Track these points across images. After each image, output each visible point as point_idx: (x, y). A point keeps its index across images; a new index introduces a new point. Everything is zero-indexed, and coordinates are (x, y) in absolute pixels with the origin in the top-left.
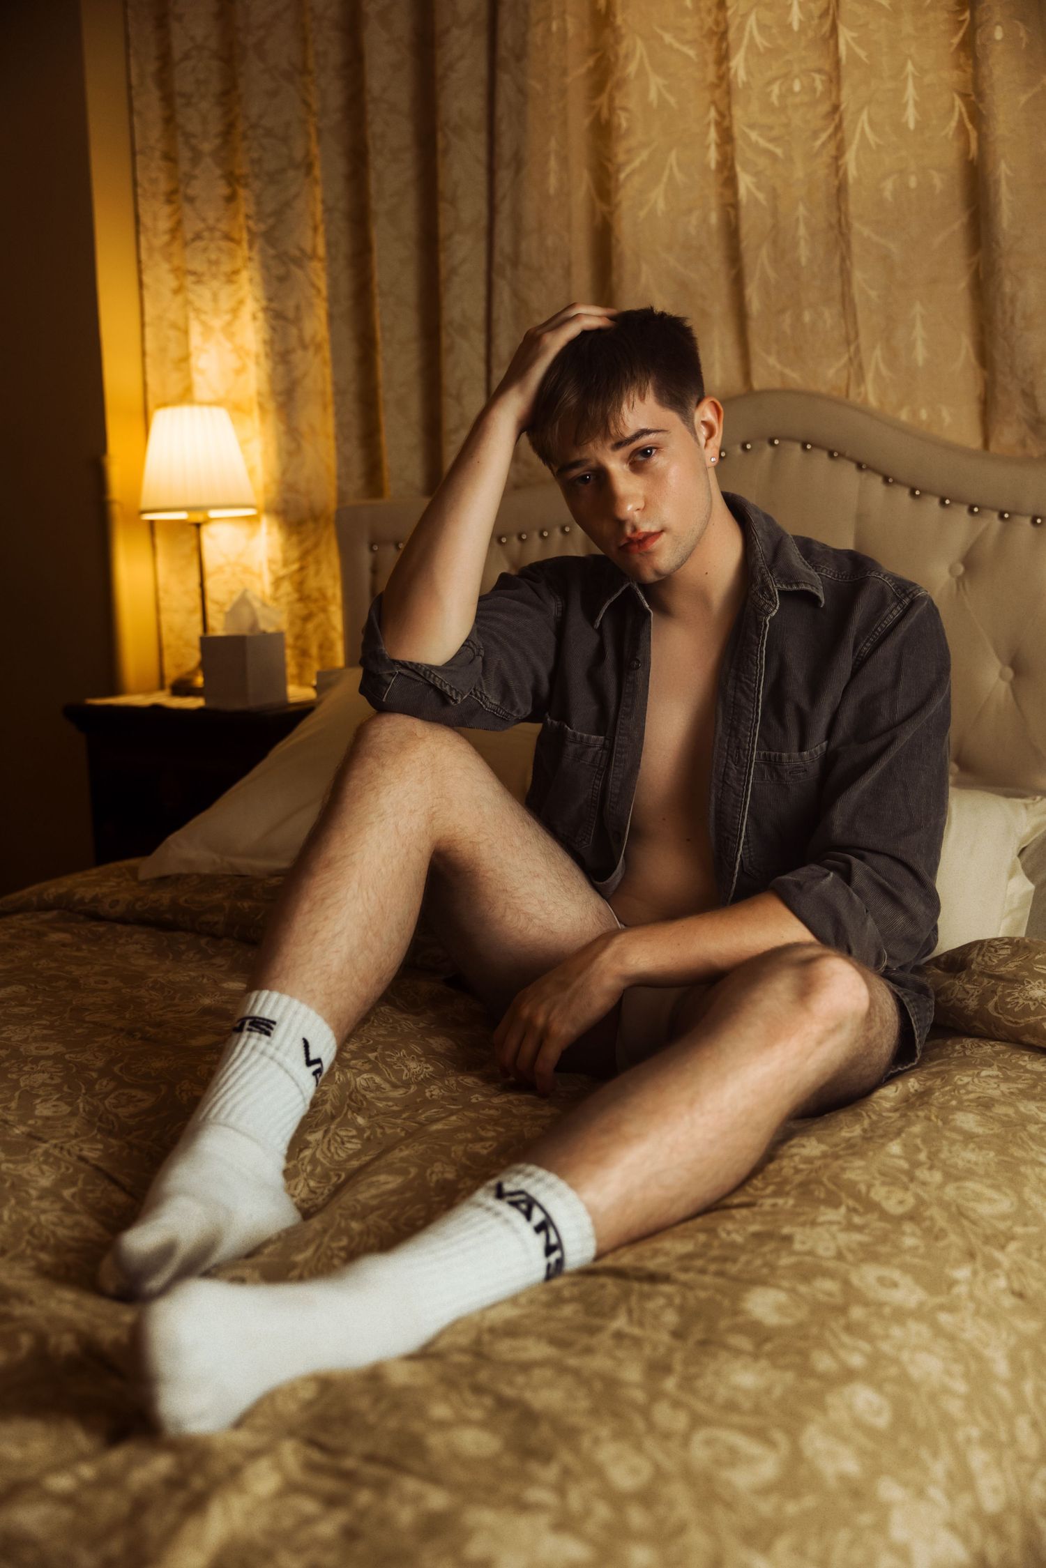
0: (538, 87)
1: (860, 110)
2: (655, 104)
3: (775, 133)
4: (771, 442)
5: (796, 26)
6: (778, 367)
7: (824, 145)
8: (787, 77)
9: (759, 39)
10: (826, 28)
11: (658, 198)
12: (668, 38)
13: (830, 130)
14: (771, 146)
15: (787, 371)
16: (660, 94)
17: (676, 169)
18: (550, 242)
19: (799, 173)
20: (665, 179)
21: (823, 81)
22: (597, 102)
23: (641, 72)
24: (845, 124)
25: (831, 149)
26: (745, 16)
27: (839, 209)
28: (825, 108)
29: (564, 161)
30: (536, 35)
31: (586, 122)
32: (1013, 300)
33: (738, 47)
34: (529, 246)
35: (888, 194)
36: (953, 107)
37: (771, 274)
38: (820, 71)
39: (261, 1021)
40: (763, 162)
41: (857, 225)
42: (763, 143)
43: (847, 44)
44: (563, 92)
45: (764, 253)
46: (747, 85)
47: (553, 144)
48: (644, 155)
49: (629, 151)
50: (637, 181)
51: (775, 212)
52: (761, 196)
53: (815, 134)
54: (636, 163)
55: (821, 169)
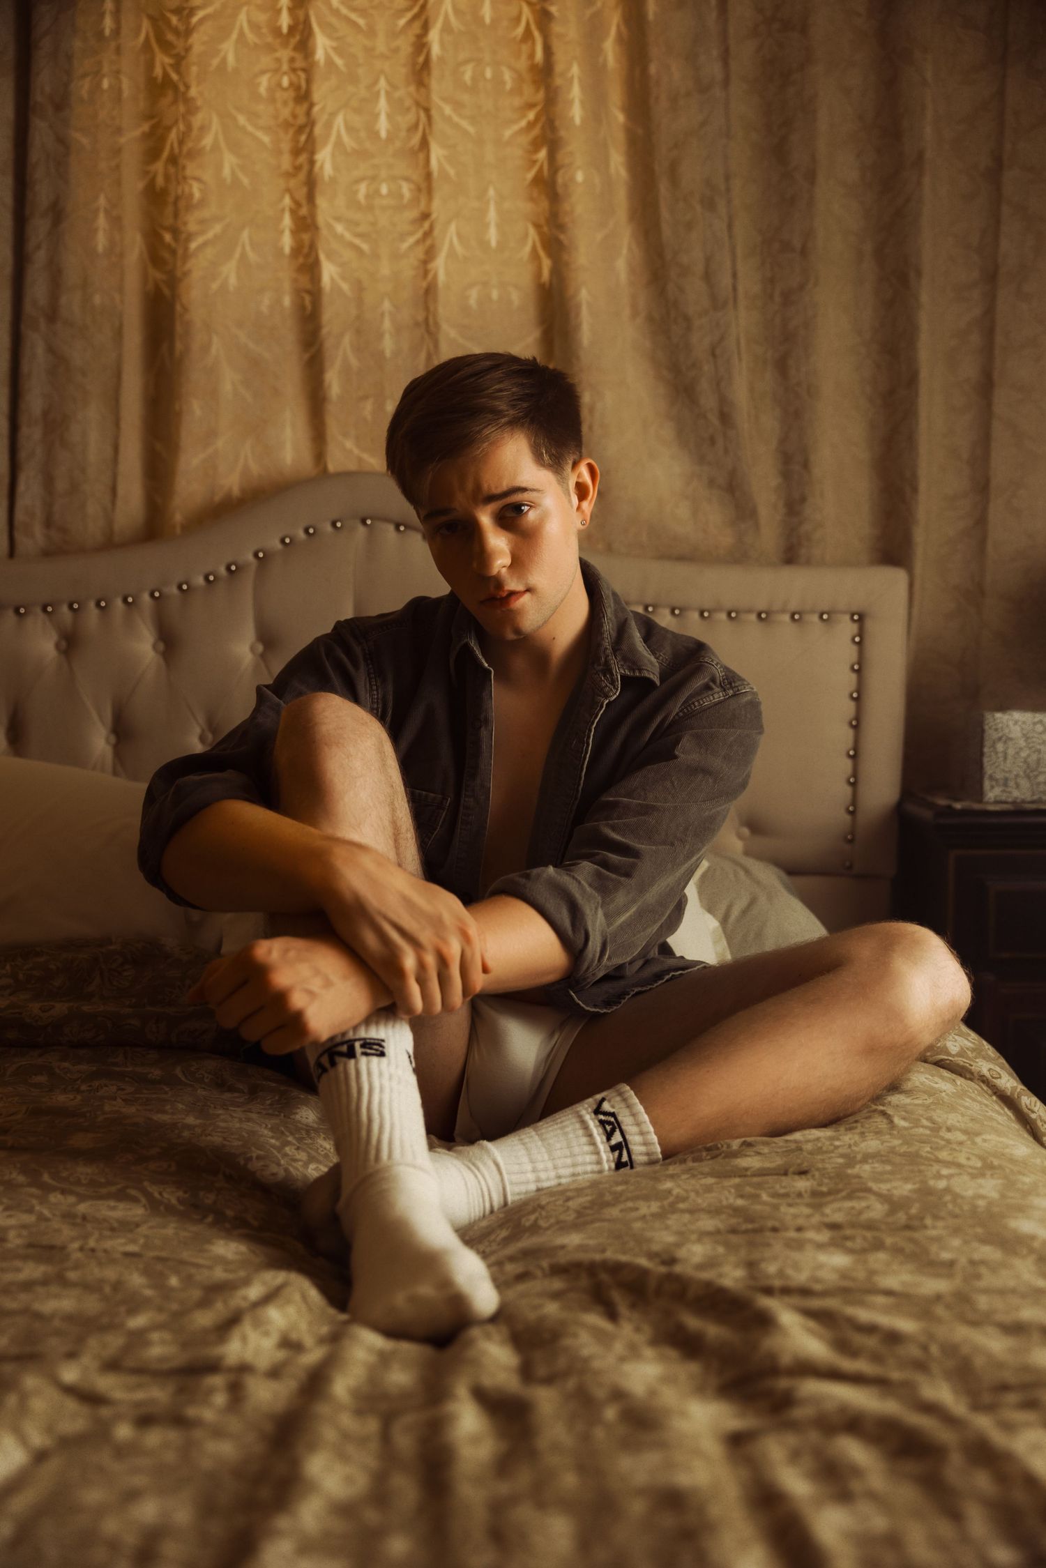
0: (85, 141)
1: (449, 222)
2: (229, 180)
3: (361, 229)
4: (364, 522)
5: (383, 134)
6: (356, 451)
7: (411, 248)
8: (374, 178)
9: (346, 139)
10: (416, 140)
11: (230, 273)
12: (242, 120)
13: (419, 235)
14: (357, 241)
15: (365, 456)
16: (233, 173)
17: (248, 248)
18: (97, 299)
19: (385, 269)
20: (237, 255)
21: (411, 190)
22: (153, 168)
23: (216, 147)
24: (436, 232)
25: (420, 252)
26: (333, 115)
27: (427, 309)
28: (413, 214)
29: (116, 222)
30: (83, 88)
31: (140, 185)
32: (592, 410)
33: (325, 143)
34: (71, 303)
35: (473, 302)
36: (526, 235)
37: (354, 362)
38: (407, 179)
39: (372, 1041)
40: (348, 254)
41: (445, 327)
42: (348, 236)
43: (439, 161)
44: (117, 151)
45: (347, 340)
46: (333, 180)
47: (102, 201)
48: (217, 228)
49: (202, 222)
50: (209, 252)
51: (360, 302)
52: (345, 287)
53: (402, 237)
54: (210, 235)
55: (408, 268)
